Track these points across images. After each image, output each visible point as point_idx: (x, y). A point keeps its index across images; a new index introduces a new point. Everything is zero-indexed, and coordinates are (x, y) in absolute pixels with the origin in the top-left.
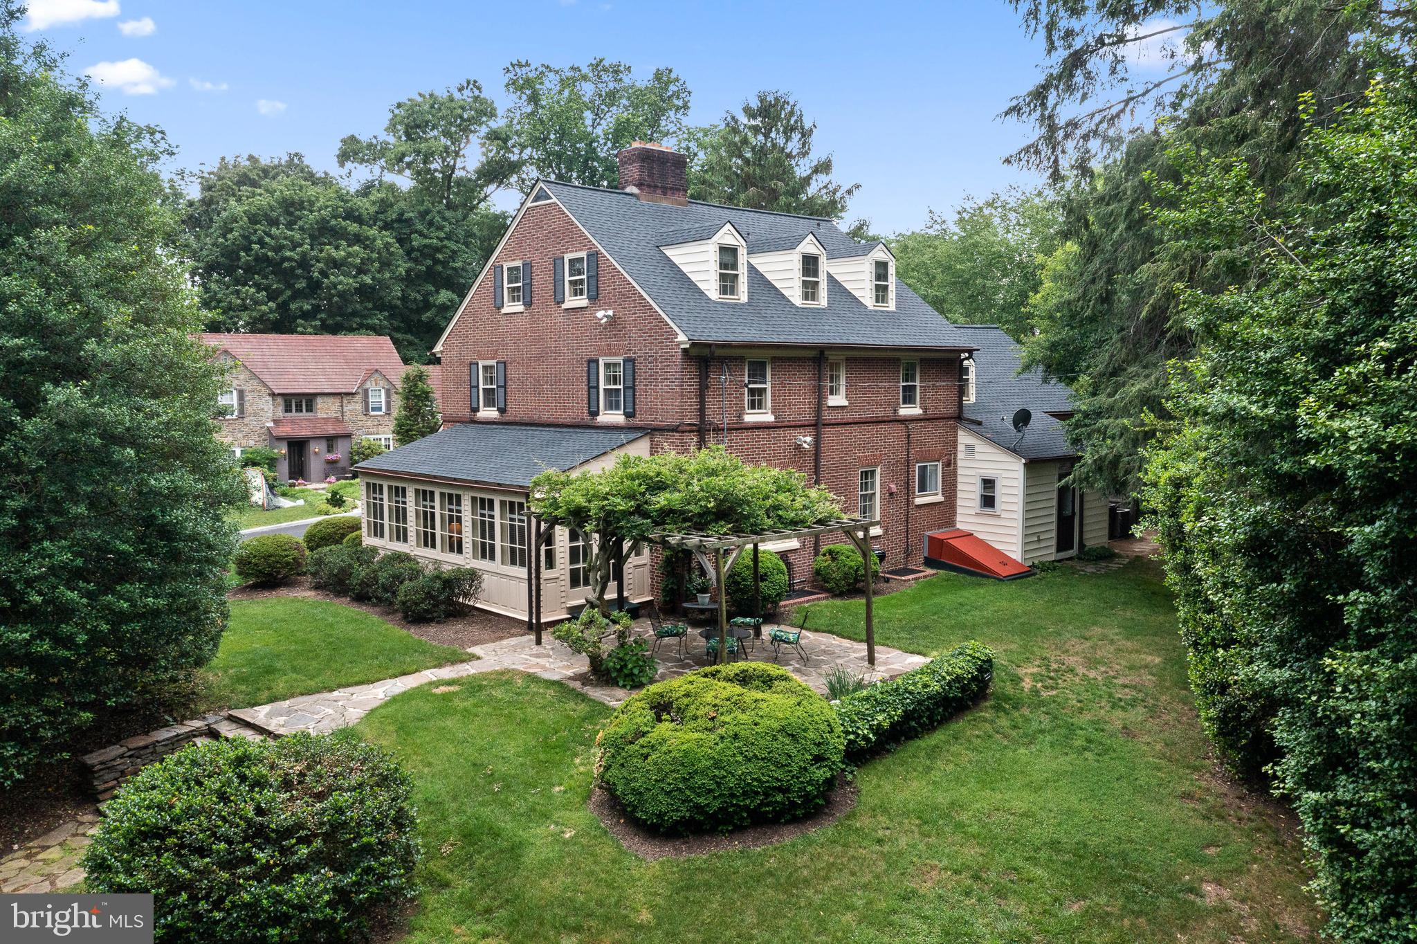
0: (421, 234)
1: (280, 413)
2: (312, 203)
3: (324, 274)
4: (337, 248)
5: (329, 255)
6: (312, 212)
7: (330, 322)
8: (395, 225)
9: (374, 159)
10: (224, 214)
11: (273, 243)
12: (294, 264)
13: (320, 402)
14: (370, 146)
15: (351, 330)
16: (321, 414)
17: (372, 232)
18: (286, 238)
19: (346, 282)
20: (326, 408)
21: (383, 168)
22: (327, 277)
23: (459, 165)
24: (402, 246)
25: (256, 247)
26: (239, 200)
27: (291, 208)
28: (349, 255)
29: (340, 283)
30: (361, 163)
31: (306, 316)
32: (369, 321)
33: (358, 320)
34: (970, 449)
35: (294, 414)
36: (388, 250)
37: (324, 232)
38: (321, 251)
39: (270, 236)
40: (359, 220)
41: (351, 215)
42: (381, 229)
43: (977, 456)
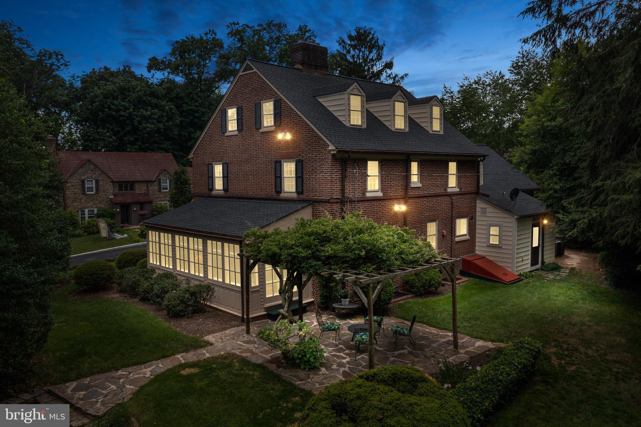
0: (187, 104)
1: (117, 191)
2: (134, 89)
3: (140, 123)
4: (146, 110)
5: (142, 114)
6: (134, 93)
7: (143, 146)
8: (175, 100)
9: (165, 68)
10: (91, 94)
11: (115, 108)
12: (125, 118)
13: (137, 186)
14: (163, 62)
15: (153, 150)
16: (137, 192)
17: (164, 103)
18: (121, 106)
19: (150, 127)
20: (140, 189)
21: (169, 73)
22: (142, 125)
23: (205, 71)
24: (178, 110)
25: (107, 110)
26: (99, 88)
27: (124, 91)
28: (152, 114)
29: (148, 127)
30: (158, 70)
31: (131, 143)
32: (162, 146)
33: (157, 145)
34: (484, 210)
35: (124, 191)
36: (171, 112)
37: (140, 103)
38: (139, 112)
39: (113, 104)
40: (157, 97)
41: (153, 94)
42: (167, 101)
43: (488, 214)
